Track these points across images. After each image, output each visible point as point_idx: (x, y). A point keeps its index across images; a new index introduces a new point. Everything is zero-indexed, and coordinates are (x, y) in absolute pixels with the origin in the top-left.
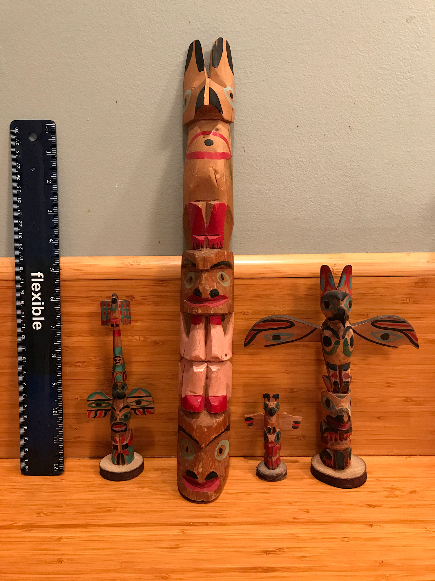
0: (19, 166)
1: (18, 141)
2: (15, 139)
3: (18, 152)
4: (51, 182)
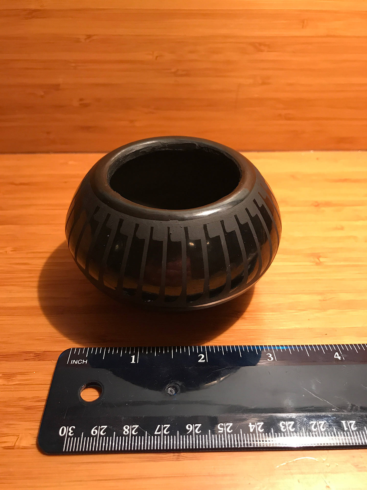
0: (164, 428)
1: (97, 429)
2: (91, 436)
3: (126, 430)
4: (203, 356)
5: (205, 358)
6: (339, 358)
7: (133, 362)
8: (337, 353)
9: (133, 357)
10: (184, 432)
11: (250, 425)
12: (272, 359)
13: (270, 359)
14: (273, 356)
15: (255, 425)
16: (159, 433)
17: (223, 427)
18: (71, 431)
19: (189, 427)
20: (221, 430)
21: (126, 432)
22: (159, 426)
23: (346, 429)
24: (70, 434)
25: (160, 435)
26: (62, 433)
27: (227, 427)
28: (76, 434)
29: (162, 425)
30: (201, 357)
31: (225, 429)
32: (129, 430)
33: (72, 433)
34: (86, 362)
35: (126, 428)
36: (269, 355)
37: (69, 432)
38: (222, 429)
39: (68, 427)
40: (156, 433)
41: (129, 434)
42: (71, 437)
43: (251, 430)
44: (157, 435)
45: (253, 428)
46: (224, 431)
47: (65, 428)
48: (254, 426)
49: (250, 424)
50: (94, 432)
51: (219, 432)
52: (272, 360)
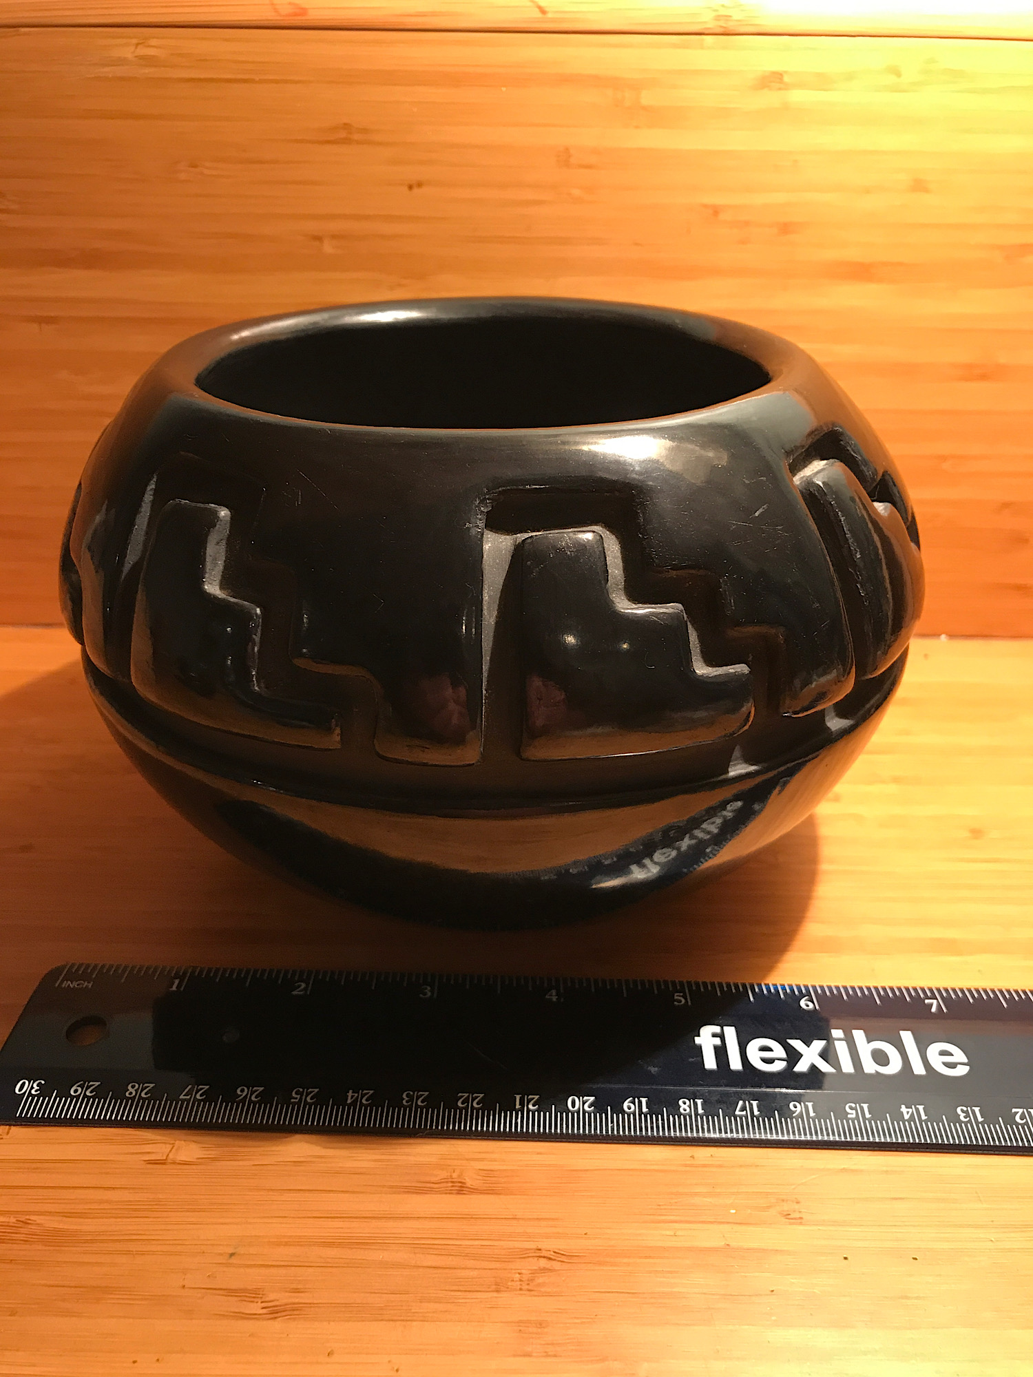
0: (198, 1091)
1: (81, 1086)
2: (68, 1096)
3: (131, 1089)
4: (303, 985)
5: (305, 989)
6: (554, 999)
7: (174, 988)
8: (554, 992)
9: (177, 982)
10: (230, 1098)
11: (350, 1094)
12: (429, 994)
13: (425, 994)
14: (432, 991)
15: (358, 1093)
16: (188, 1097)
17: (301, 1094)
18: (36, 1088)
19: (242, 1091)
20: (296, 1098)
21: (131, 1093)
22: (190, 1087)
23: (518, 1106)
24: (33, 1092)
25: (188, 1101)
26: (20, 1090)
27: (308, 1094)
28: (44, 1092)
29: (196, 1087)
30: (300, 986)
31: (304, 1097)
32: (136, 1091)
33: (36, 1091)
34: (90, 985)
35: (133, 1087)
36: (426, 989)
37: (32, 1088)
38: (299, 1096)
39: (32, 1081)
40: (181, 1097)
41: (135, 1097)
42: (34, 1096)
43: (349, 1101)
44: (183, 1101)
45: (354, 1098)
46: (301, 1099)
47: (27, 1082)
48: (356, 1095)
49: (351, 1091)
50: (76, 1091)
51: (292, 1100)
52: (426, 996)
